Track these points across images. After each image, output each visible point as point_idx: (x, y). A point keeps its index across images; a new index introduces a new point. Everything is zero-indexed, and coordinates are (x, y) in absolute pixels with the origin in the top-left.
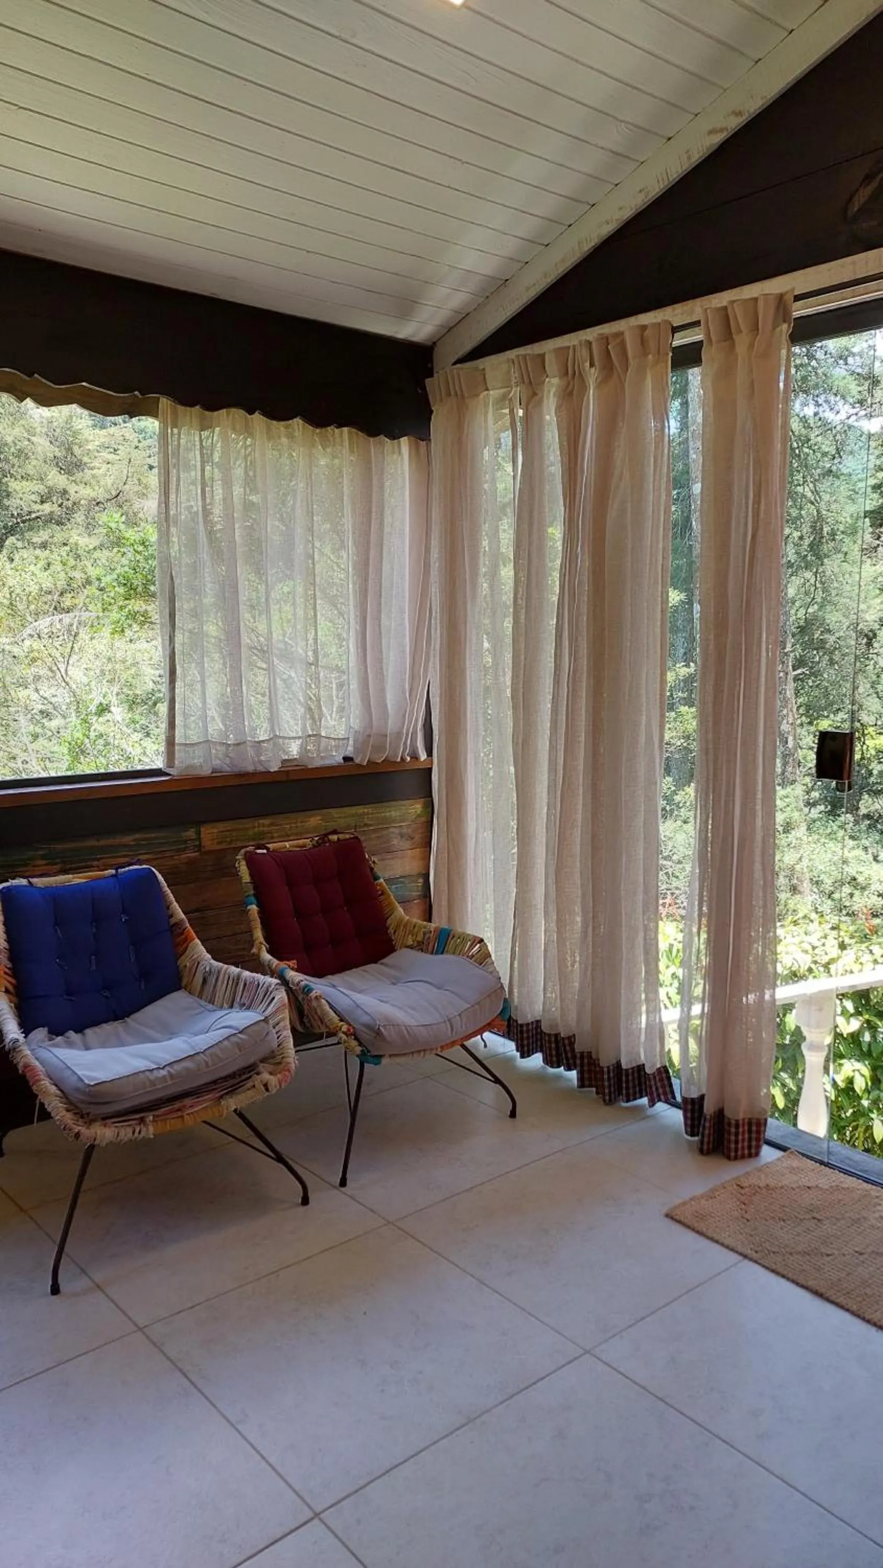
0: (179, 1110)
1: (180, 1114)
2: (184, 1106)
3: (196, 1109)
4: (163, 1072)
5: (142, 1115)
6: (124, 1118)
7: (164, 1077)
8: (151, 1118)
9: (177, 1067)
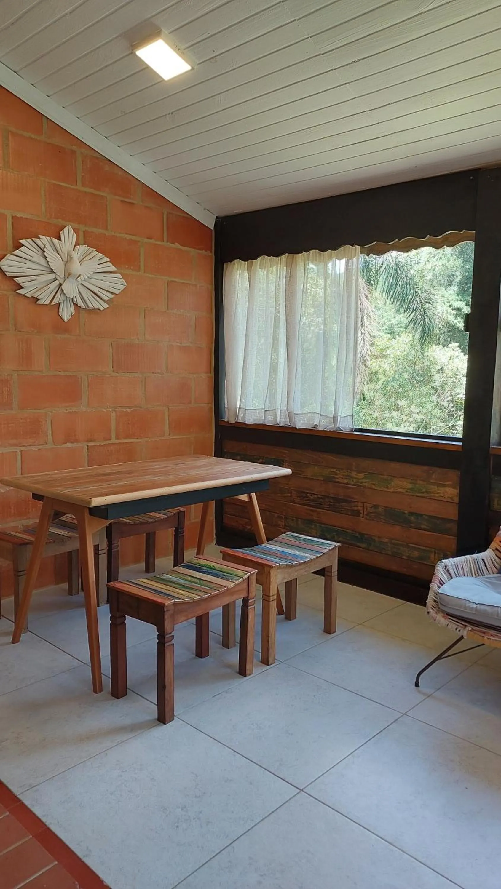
0: (484, 633)
1: (483, 635)
2: (488, 633)
3: (493, 638)
4: (475, 606)
5: (467, 624)
6: (457, 620)
7: (472, 608)
8: (470, 629)
9: (482, 607)
